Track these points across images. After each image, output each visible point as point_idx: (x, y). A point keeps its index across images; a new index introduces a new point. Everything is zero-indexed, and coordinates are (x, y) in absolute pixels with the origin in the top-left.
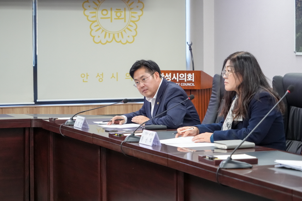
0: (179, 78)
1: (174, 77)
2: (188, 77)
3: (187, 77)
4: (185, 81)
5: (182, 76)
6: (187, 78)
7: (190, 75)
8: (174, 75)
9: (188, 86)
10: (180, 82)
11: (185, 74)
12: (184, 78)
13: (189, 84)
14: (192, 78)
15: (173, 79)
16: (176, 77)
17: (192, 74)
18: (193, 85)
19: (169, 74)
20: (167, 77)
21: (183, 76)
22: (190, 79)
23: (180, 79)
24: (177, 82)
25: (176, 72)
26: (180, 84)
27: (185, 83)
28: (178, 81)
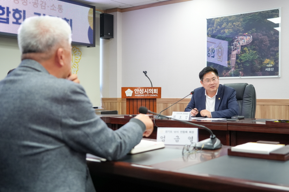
0: (149, 91)
1: (146, 91)
2: (154, 91)
3: (153, 91)
4: (153, 93)
5: (150, 90)
6: (154, 92)
7: (155, 90)
8: (146, 90)
9: (154, 96)
10: (149, 94)
11: (153, 89)
12: (152, 91)
13: (155, 95)
14: (156, 92)
15: (145, 92)
16: (147, 91)
17: (156, 89)
18: (157, 96)
19: (142, 89)
20: (141, 91)
21: (151, 91)
22: (155, 92)
23: (149, 92)
24: (148, 94)
25: (147, 88)
26: (149, 95)
27: (152, 94)
28: (148, 93)
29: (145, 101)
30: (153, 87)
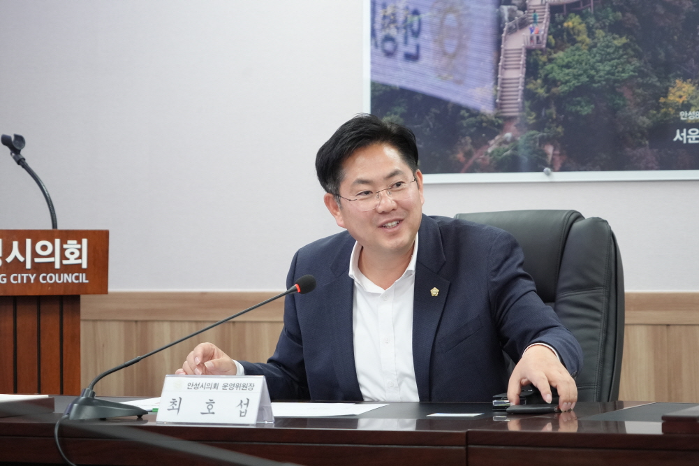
0: (35, 254)
1: (15, 252)
2: (67, 254)
3: (63, 250)
4: (57, 266)
5: (44, 248)
6: (63, 257)
7: (72, 245)
8: (15, 244)
9: (67, 284)
10: (37, 268)
11: (57, 241)
12: (52, 255)
13: (69, 278)
14: (80, 257)
15: (9, 259)
16: (23, 251)
17: (80, 242)
18: (83, 278)
21: (48, 251)
22: (72, 260)
23: (37, 260)
24: (27, 271)
25: (21, 236)
26: (37, 279)
27: (55, 271)
28: (28, 266)
29: (10, 309)
30: (61, 227)
